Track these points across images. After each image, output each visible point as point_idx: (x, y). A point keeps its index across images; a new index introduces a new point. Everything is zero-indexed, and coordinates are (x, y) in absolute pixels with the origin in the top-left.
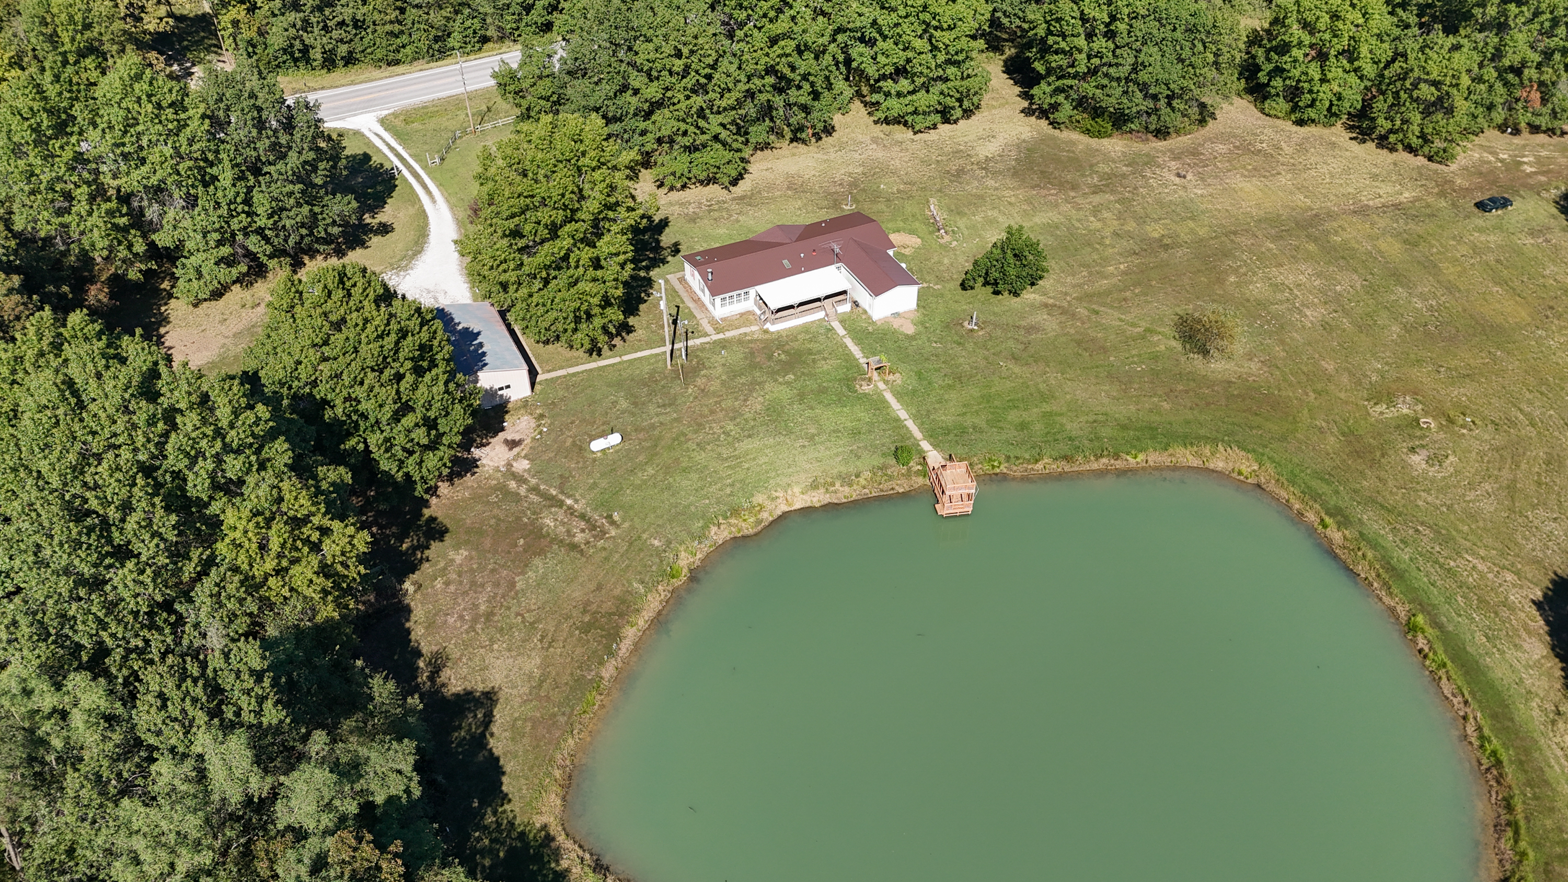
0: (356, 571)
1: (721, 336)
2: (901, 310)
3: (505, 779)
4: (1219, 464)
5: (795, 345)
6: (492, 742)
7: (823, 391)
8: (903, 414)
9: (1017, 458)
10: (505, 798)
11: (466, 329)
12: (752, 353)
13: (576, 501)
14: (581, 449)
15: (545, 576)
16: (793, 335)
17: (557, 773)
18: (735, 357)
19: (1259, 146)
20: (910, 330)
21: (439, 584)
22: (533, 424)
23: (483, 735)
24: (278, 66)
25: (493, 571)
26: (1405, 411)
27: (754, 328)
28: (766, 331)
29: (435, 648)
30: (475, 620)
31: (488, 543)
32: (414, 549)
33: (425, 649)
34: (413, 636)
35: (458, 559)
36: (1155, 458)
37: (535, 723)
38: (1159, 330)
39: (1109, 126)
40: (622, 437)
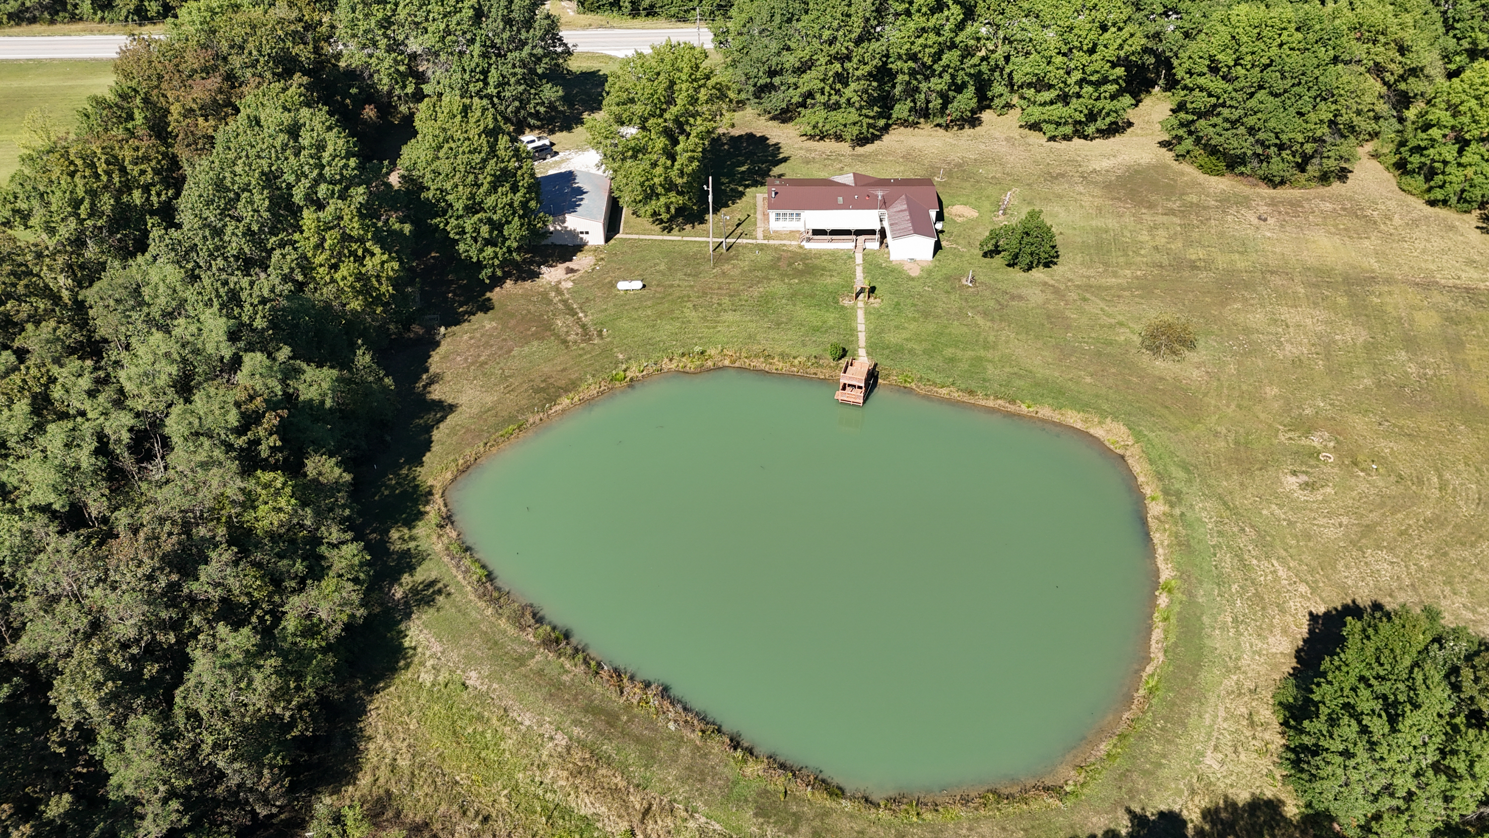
0: (386, 288)
1: (766, 242)
2: (918, 257)
3: (428, 454)
4: (1098, 432)
5: (817, 262)
6: (435, 432)
7: (812, 296)
8: (861, 327)
9: (929, 380)
10: (421, 464)
11: (579, 188)
12: (779, 259)
13: (586, 316)
14: (613, 285)
15: (533, 353)
16: (819, 255)
17: (461, 462)
18: (764, 258)
19: (1369, 212)
20: (915, 272)
21: (466, 337)
22: (593, 261)
23: (433, 426)
24: (599, 7)
25: (505, 340)
26: (1315, 444)
27: (793, 243)
28: (801, 247)
29: (438, 371)
30: (473, 364)
31: (513, 322)
32: (466, 312)
33: (432, 370)
34: (430, 360)
35: (488, 326)
36: (1045, 412)
37: (468, 430)
38: (1131, 325)
39: (1222, 165)
40: (644, 286)
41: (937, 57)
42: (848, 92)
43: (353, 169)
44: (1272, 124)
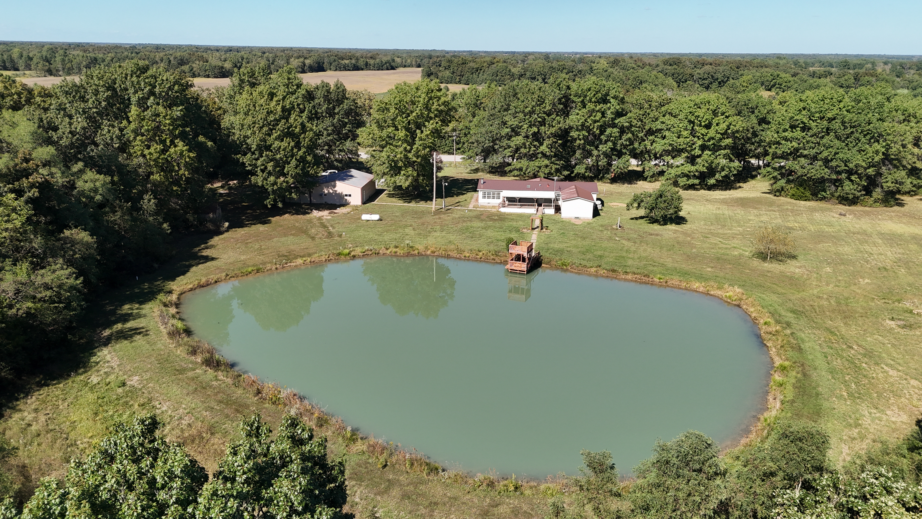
0: (183, 172)
1: (474, 209)
3: (182, 277)
5: (507, 217)
7: (501, 228)
9: (581, 264)
10: (173, 280)
12: (481, 215)
13: (334, 229)
15: (287, 241)
16: (510, 214)
18: (471, 214)
20: (578, 223)
21: (243, 232)
26: (908, 306)
27: (494, 210)
28: (499, 211)
30: (241, 242)
33: (212, 243)
38: (743, 248)
39: (808, 194)
40: (380, 220)
41: (602, 129)
42: (543, 148)
43: (176, 92)
44: (841, 155)
